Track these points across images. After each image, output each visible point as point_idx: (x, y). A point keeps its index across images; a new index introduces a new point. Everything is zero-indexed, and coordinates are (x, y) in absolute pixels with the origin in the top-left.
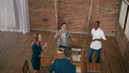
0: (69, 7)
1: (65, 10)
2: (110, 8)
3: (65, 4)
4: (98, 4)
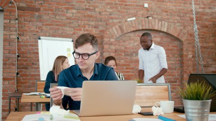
1: (127, 68)
2: (208, 60)
3: (128, 55)
4: (190, 51)
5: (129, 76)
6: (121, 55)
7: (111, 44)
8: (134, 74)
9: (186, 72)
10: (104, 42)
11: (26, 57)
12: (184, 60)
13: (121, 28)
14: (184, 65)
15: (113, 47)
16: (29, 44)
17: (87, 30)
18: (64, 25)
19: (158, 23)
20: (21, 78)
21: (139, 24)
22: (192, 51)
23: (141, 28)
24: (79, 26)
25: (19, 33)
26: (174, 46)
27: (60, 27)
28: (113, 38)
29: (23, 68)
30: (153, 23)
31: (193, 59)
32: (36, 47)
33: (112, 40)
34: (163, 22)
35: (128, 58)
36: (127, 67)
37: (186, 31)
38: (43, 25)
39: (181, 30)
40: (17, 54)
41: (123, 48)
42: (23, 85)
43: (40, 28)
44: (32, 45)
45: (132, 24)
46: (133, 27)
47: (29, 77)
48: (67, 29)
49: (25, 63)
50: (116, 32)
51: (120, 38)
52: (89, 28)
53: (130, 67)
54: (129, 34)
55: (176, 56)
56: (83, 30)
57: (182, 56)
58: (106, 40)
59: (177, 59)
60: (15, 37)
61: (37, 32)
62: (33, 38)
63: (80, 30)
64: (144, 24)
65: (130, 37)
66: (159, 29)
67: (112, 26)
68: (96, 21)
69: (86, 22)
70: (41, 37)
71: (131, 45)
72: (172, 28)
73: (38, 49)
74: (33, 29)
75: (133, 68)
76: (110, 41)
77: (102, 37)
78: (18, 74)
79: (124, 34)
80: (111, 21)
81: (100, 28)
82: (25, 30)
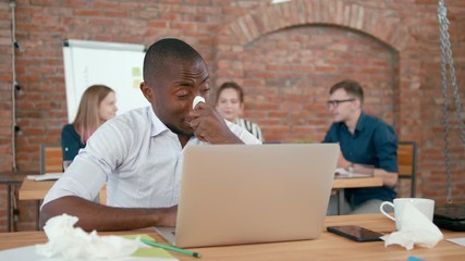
0: (293, 98)
1: (271, 115)
3: (273, 84)
4: (414, 74)
5: (275, 131)
6: (257, 83)
7: (235, 58)
8: (287, 127)
9: (405, 123)
10: (219, 54)
11: (36, 89)
12: (402, 95)
13: (257, 20)
14: (402, 106)
15: (239, 66)
16: (43, 58)
17: (179, 26)
18: (125, 15)
19: (344, 9)
20: (26, 138)
21: (299, 11)
22: (420, 75)
23: (303, 21)
24: (159, 16)
25: (19, 32)
26: (379, 64)
27: (115, 19)
28: (239, 44)
29: (30, 115)
30: (332, 9)
31: (421, 93)
32: (60, 67)
33: (237, 49)
34: (355, 7)
35: (272, 92)
36: (272, 111)
37: (405, 28)
38: (74, 13)
39: (395, 26)
40: (15, 83)
41: (262, 68)
42: (31, 155)
43: (67, 20)
44: (50, 62)
45: (283, 11)
46: (286, 19)
47: (45, 137)
48: (132, 22)
49: (34, 104)
50: (245, 30)
51: (255, 44)
52: (183, 20)
53: (279, 111)
54: (277, 36)
55: (383, 85)
56: (168, 25)
57: (396, 86)
58: (223, 48)
59: (387, 92)
60: (9, 42)
61: (62, 30)
62: (52, 45)
63: (163, 25)
64: (310, 10)
65: (277, 41)
66: (346, 24)
67: (237, 17)
68: (199, 4)
69: (176, 7)
70: (70, 42)
71: (281, 61)
72: (374, 22)
73: (63, 71)
74: (52, 22)
75: (285, 115)
76: (231, 50)
77: (213, 43)
78: (17, 129)
79: (264, 35)
80: (233, 4)
81: (210, 21)
82: (33, 26)
